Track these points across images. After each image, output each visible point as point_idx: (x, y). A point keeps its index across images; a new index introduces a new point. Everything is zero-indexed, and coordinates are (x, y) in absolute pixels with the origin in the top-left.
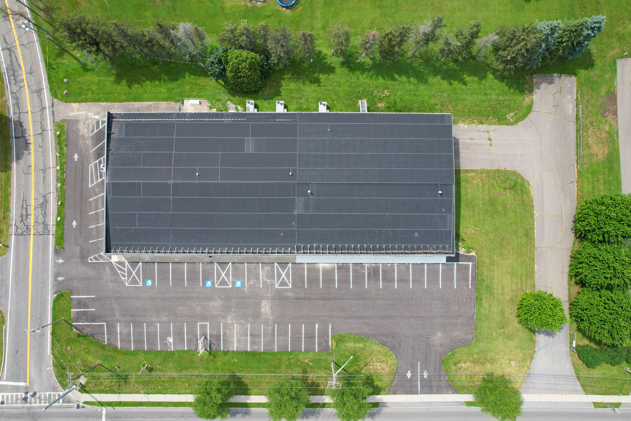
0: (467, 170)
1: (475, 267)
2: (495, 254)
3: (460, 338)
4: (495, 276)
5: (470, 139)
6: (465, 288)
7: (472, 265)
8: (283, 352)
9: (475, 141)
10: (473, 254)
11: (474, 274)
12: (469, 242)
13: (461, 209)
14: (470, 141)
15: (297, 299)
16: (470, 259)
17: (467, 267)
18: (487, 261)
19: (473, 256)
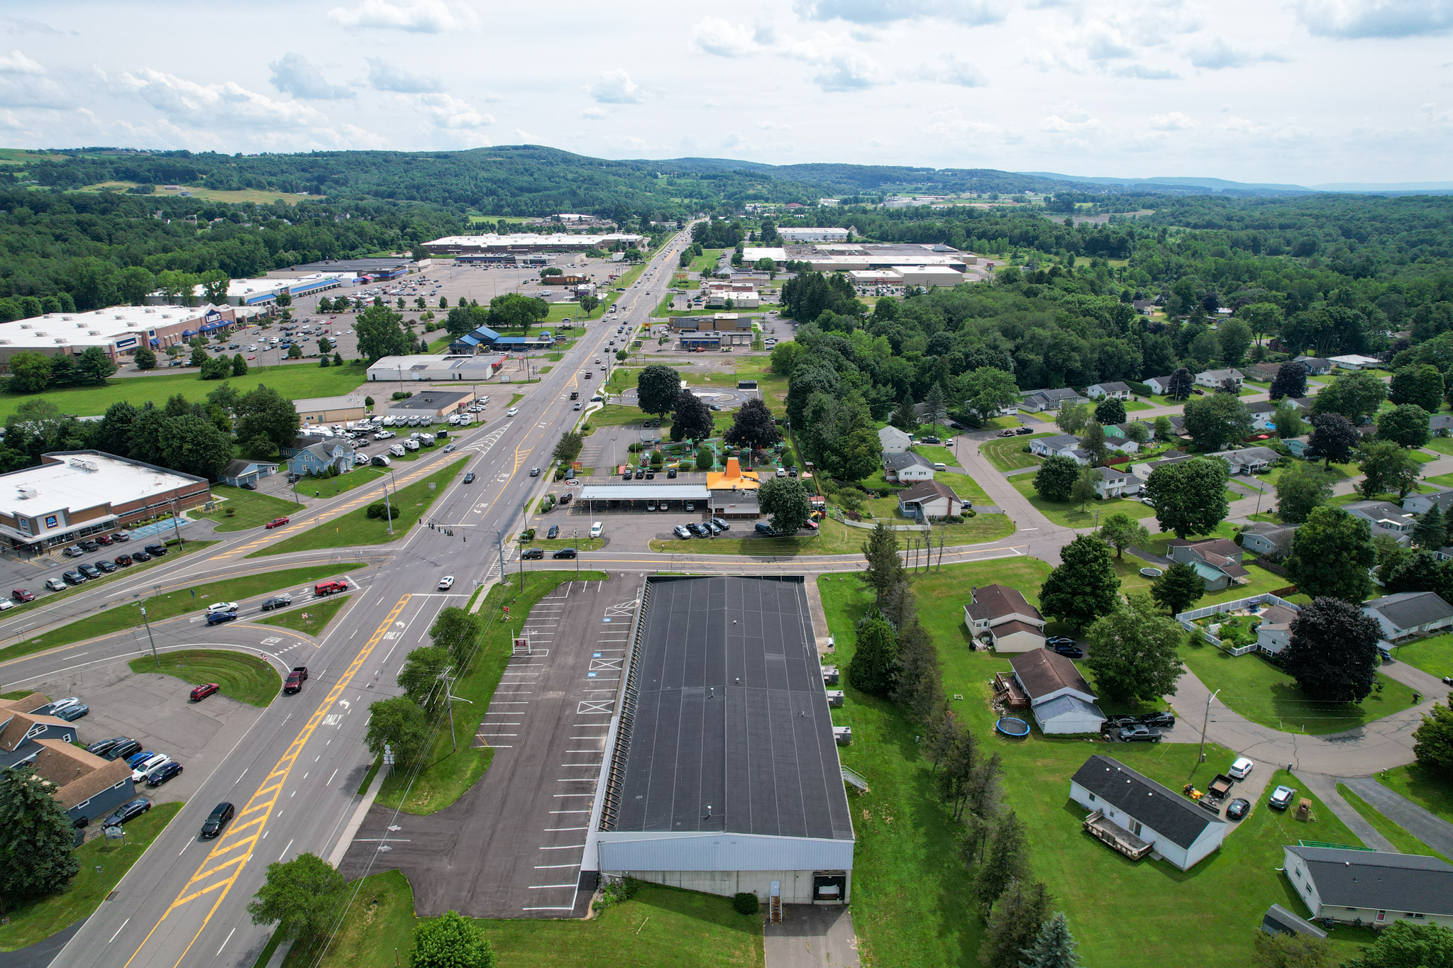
0: (762, 947)
1: (563, 918)
2: (583, 957)
3: (431, 895)
4: (537, 954)
5: (828, 954)
6: (525, 902)
7: (569, 911)
8: (487, 707)
9: (824, 962)
10: (590, 914)
11: (548, 914)
12: (614, 910)
13: (682, 915)
14: (823, 952)
15: (559, 719)
16: (582, 907)
17: (566, 902)
18: (572, 936)
19: (586, 914)
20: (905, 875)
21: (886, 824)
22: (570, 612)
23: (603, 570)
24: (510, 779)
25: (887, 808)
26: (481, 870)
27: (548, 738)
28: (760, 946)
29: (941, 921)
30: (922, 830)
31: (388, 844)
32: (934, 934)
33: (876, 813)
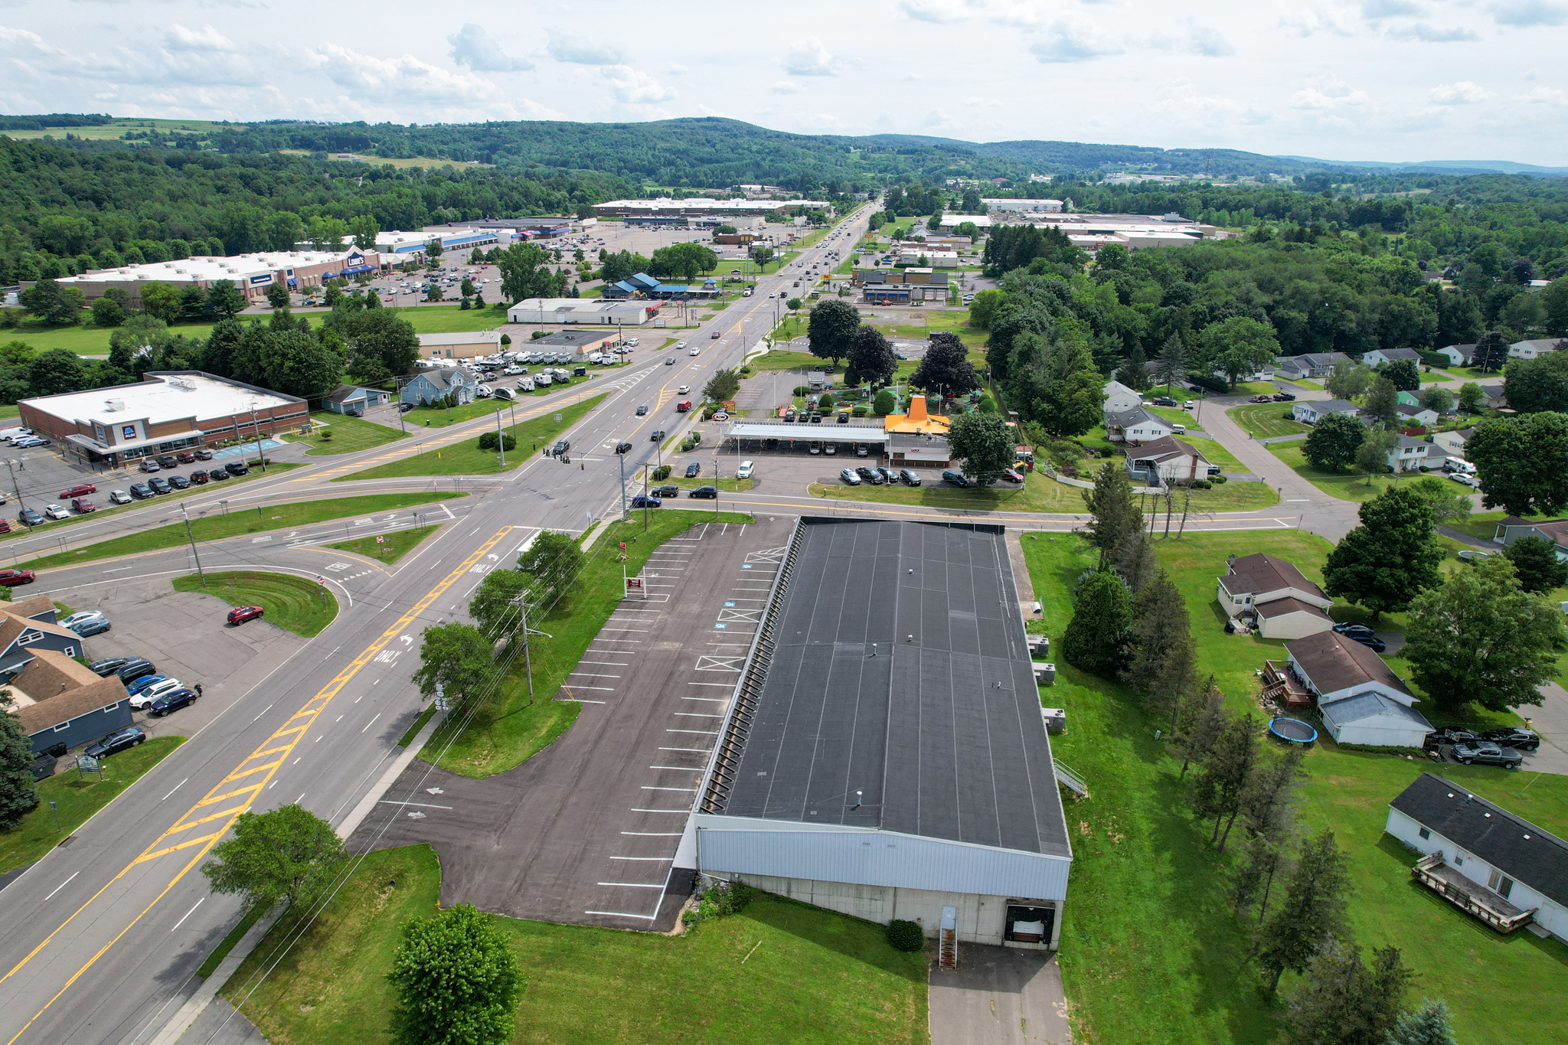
0: (925, 1000)
1: (639, 930)
2: (660, 988)
3: (464, 881)
4: (595, 978)
5: (1023, 1022)
6: (589, 903)
7: (649, 921)
8: (582, 655)
9: (1017, 1032)
10: (678, 928)
11: (619, 923)
12: (712, 927)
13: (810, 943)
14: (1016, 1017)
15: (671, 674)
16: (667, 918)
17: (646, 908)
18: (650, 957)
19: (672, 927)
20: (1141, 916)
21: (1113, 844)
22: (703, 555)
23: (748, 513)
24: (597, 742)
25: (1114, 822)
26: (538, 856)
27: (654, 696)
28: (922, 998)
29: (1198, 989)
30: (1167, 856)
31: (423, 810)
32: (1189, 1008)
33: (1098, 827)
